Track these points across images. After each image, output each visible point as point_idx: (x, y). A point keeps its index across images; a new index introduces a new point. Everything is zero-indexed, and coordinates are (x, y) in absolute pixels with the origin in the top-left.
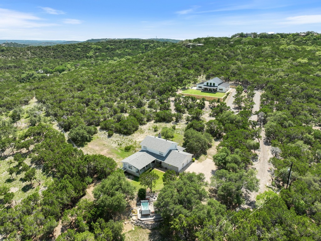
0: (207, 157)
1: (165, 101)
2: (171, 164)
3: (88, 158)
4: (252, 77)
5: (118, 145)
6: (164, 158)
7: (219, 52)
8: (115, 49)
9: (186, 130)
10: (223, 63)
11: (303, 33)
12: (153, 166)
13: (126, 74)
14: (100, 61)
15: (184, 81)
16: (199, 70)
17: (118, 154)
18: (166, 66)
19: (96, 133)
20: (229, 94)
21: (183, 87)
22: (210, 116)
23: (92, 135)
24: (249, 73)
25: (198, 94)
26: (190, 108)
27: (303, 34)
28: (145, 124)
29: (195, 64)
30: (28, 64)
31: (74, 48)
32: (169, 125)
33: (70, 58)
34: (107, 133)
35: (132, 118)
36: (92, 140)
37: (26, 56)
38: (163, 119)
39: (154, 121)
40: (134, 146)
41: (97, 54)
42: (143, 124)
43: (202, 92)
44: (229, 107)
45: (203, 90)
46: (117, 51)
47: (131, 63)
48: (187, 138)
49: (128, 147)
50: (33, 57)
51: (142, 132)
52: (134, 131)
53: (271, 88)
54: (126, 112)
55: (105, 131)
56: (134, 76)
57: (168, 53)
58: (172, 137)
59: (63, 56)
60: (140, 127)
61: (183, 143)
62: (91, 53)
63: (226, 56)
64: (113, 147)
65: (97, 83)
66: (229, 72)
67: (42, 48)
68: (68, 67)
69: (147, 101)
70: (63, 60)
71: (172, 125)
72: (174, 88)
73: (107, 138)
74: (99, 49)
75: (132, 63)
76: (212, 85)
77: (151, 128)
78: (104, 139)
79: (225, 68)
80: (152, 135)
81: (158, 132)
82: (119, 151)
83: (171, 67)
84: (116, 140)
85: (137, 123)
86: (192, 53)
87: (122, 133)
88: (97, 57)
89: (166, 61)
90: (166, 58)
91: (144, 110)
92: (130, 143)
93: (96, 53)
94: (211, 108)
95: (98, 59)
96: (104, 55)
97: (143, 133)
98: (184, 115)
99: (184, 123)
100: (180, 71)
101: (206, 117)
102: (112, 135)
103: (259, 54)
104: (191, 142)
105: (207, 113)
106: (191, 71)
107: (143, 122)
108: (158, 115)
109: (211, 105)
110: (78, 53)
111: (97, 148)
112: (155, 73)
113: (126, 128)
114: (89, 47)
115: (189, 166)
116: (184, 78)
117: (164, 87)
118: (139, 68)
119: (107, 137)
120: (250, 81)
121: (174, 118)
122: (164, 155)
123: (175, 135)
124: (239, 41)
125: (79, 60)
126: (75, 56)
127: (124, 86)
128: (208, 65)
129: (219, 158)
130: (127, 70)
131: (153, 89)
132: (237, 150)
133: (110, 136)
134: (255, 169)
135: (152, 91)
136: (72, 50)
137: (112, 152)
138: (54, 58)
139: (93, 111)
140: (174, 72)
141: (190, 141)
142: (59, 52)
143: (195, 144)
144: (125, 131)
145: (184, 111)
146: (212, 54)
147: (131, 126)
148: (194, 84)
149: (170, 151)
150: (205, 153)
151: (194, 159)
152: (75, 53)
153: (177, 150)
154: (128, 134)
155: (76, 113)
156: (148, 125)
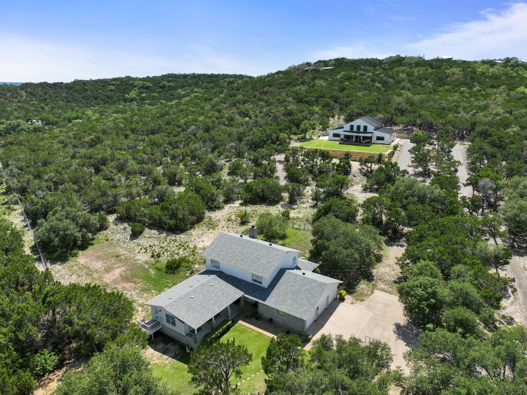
0: (374, 285)
1: (265, 162)
2: (284, 308)
3: (53, 295)
4: (440, 116)
5: (152, 256)
6: (265, 292)
7: (364, 77)
8: (175, 88)
9: (314, 221)
10: (375, 93)
11: (499, 60)
12: (236, 314)
13: (187, 116)
14: (147, 106)
15: (303, 122)
16: (331, 106)
17: (148, 279)
18: (266, 102)
19: (106, 229)
20: (398, 149)
21: (300, 136)
22: (365, 190)
23: (94, 234)
24: (431, 109)
25: (333, 148)
26: (318, 174)
27: (500, 62)
28: (219, 208)
29: (321, 97)
30: (16, 110)
31: (103, 86)
32: (276, 210)
33: (95, 102)
34: (129, 229)
35: (190, 194)
36: (92, 244)
37: (16, 98)
38: (262, 198)
39: (240, 201)
40: (191, 258)
41: (144, 95)
42: (215, 207)
43: (340, 143)
44: (405, 172)
45: (342, 140)
46: (179, 90)
47: (199, 101)
48: (320, 238)
49: (174, 262)
50: (29, 99)
51: (212, 225)
52: (193, 225)
53: (485, 135)
54: (180, 184)
55: (126, 225)
56: (203, 118)
57: (269, 81)
58: (283, 237)
59: (83, 98)
60: (208, 214)
61: (311, 252)
62: (133, 94)
63: (380, 83)
64: (139, 262)
65: (128, 132)
66: (391, 107)
67: (48, 86)
68: (87, 115)
69: (226, 162)
70: (81, 105)
71: (282, 210)
72: (283, 135)
73: (127, 241)
74: (147, 88)
75: (201, 101)
76: (362, 130)
77: (233, 217)
78: (122, 244)
79: (382, 101)
80: (235, 232)
81: (249, 226)
82: (152, 272)
83: (275, 103)
84: (148, 246)
85: (201, 205)
86: (314, 79)
87: (164, 229)
88: (143, 99)
89: (266, 93)
90: (265, 89)
91: (219, 180)
92: (181, 252)
93: (142, 93)
94: (365, 175)
95: (145, 104)
96: (155, 96)
97: (214, 229)
98: (308, 188)
99: (308, 205)
100: (292, 107)
101: (357, 193)
102: (141, 233)
103: (441, 80)
104: (332, 248)
105: (357, 184)
106: (315, 108)
107: (215, 203)
108: (248, 189)
109: (363, 169)
110: (110, 93)
111: (98, 265)
112: (244, 113)
113: (174, 215)
114: (130, 85)
115: (331, 314)
116: (301, 118)
117: (262, 134)
118: (213, 106)
119: (129, 237)
120: (438, 122)
121: (286, 195)
122: (265, 284)
123: (289, 231)
124: (398, 62)
125: (110, 104)
126: (104, 98)
127: (182, 135)
128: (347, 97)
129: (420, 291)
130: (190, 110)
131: (240, 140)
132: (458, 268)
133: (135, 235)
134: (512, 319)
135: (238, 143)
136: (99, 89)
137: (134, 276)
138: (67, 102)
139: (107, 182)
140: (281, 109)
141: (331, 246)
142: (76, 92)
143: (345, 252)
144: (172, 222)
145: (307, 180)
146: (353, 81)
147: (187, 213)
148: (323, 131)
149: (281, 272)
150: (369, 277)
151: (343, 292)
152: (105, 93)
153: (298, 268)
154: (179, 230)
155: (67, 185)
156: (225, 211)
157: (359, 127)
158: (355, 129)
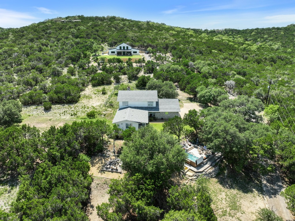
2: (169, 111)
5: (72, 115)
6: (156, 108)
36: (22, 119)
43: (117, 56)
49: (92, 113)
51: (89, 97)
76: (126, 48)
87: (63, 103)
102: (50, 108)
108: (94, 78)
122: (155, 105)
127: (9, 59)
154: (73, 102)
157: (124, 47)
158: (122, 48)
